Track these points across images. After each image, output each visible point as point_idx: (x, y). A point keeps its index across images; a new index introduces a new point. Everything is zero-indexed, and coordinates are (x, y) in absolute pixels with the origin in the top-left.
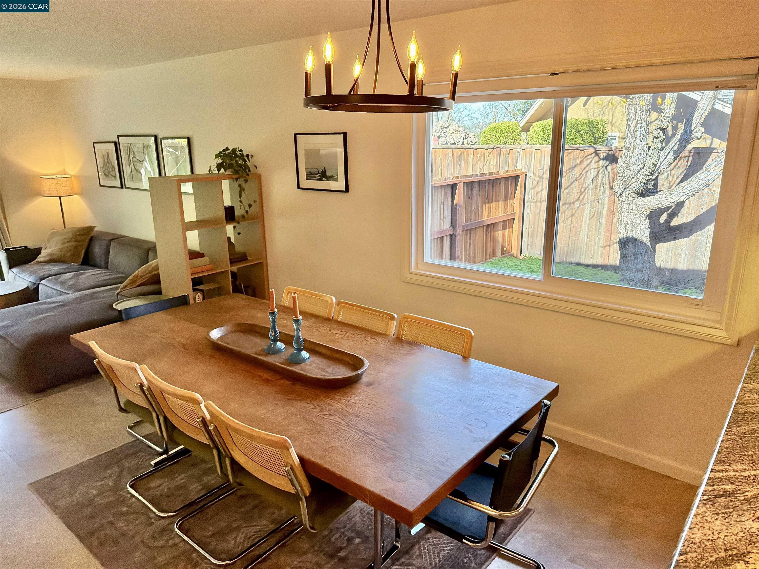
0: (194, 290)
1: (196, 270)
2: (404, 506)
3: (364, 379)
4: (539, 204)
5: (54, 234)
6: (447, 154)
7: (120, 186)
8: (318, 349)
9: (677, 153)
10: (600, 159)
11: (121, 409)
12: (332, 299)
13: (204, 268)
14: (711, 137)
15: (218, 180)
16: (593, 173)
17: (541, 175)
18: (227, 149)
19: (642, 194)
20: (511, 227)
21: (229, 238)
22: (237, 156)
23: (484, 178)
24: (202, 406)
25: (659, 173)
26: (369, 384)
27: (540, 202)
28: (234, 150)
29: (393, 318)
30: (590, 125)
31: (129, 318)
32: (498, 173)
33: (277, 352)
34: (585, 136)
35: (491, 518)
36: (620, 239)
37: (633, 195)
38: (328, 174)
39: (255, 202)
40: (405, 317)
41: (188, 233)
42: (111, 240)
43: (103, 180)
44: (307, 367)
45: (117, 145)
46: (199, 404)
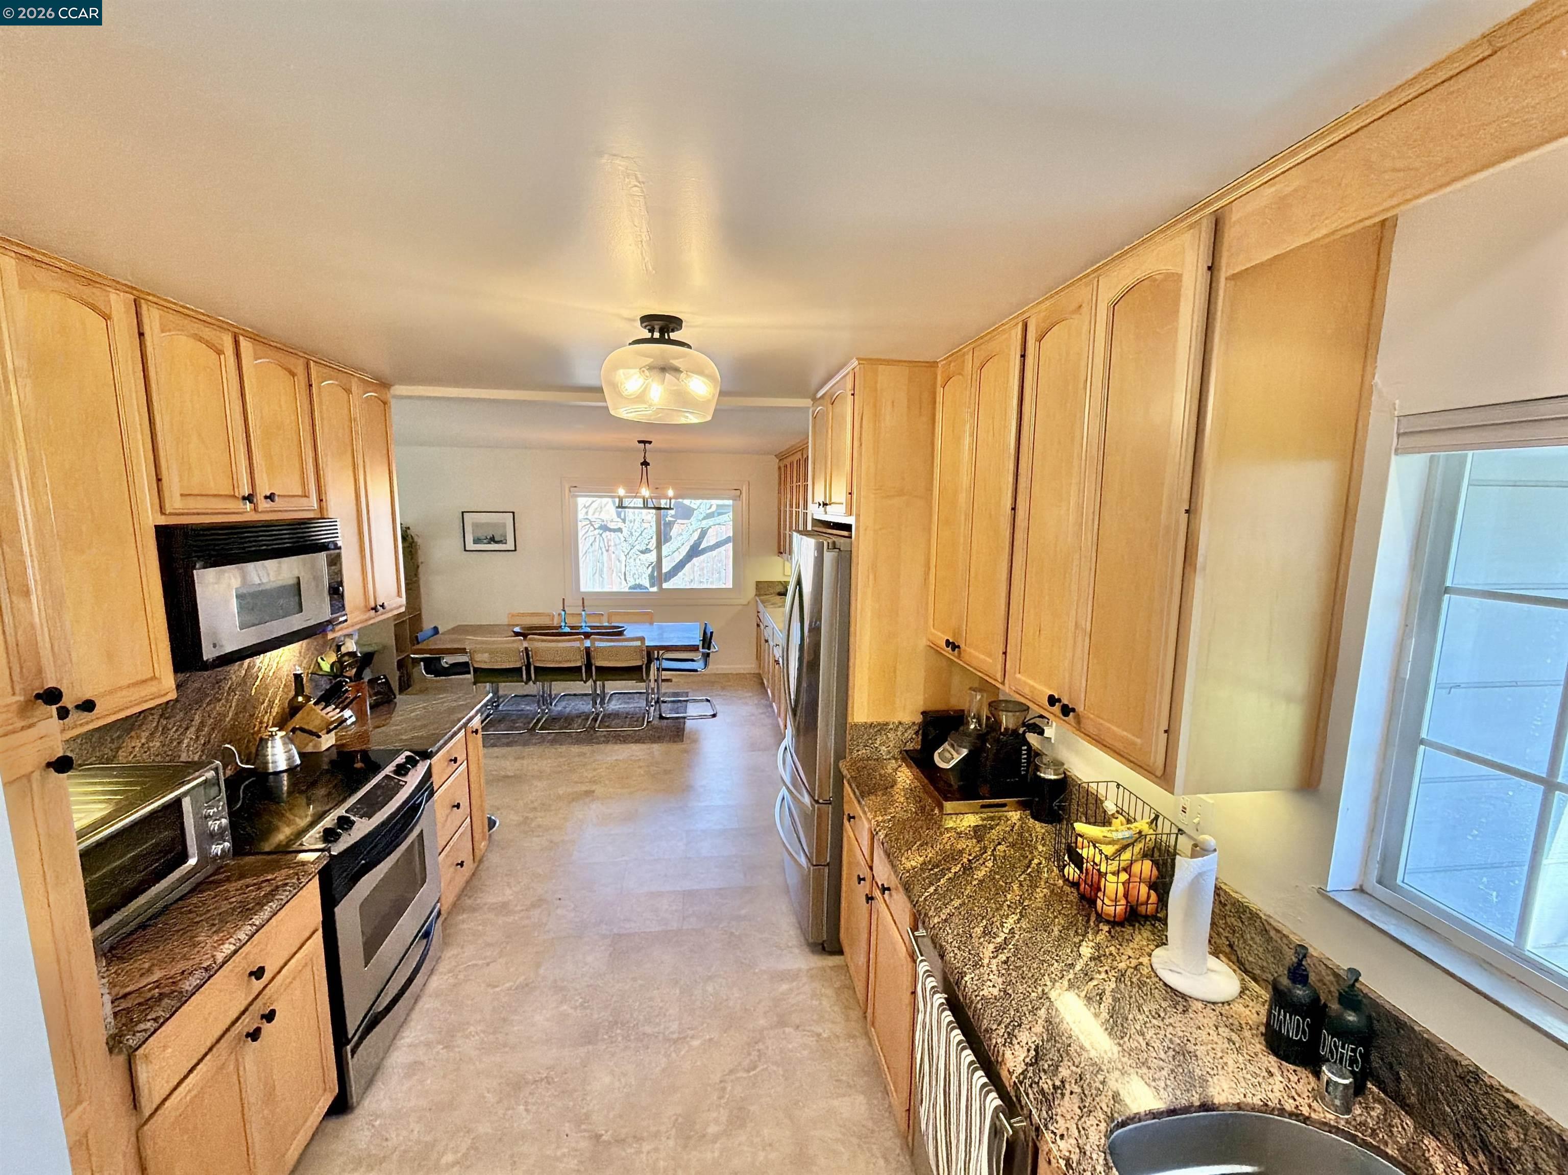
38: (497, 539)
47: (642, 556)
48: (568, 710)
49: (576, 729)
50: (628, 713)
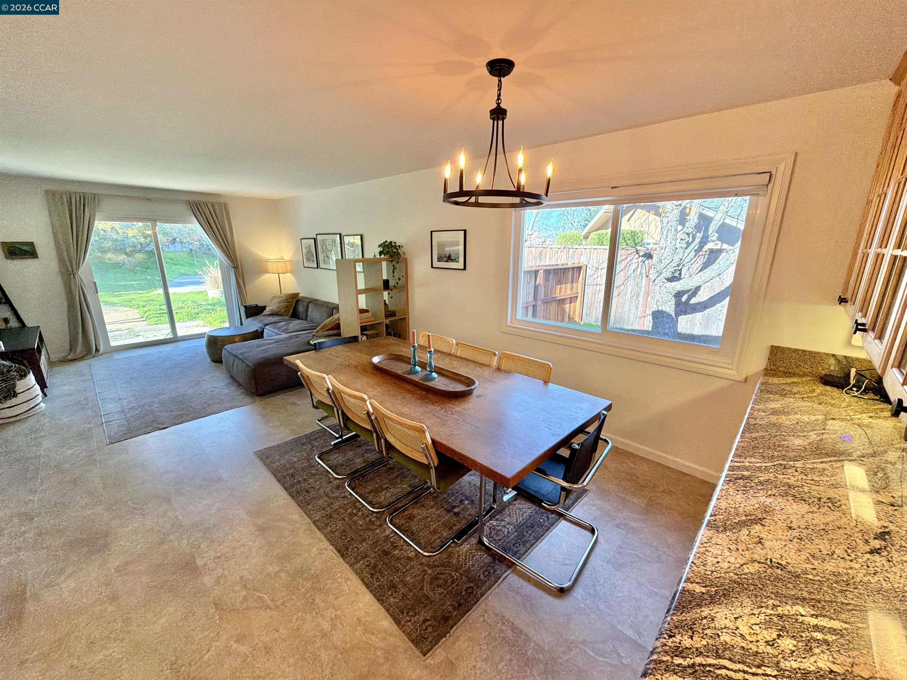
0: (362, 334)
1: (363, 321)
2: (503, 474)
3: (475, 393)
4: (595, 287)
5: (275, 297)
6: (532, 251)
7: (316, 267)
8: (444, 372)
9: (697, 251)
10: (640, 256)
11: (314, 406)
12: (453, 341)
13: (368, 320)
14: (720, 243)
15: (379, 261)
16: (634, 266)
17: (597, 266)
18: (386, 242)
19: (670, 280)
20: (575, 302)
21: (385, 301)
22: (392, 246)
23: (557, 267)
24: (368, 403)
25: (683, 266)
26: (478, 397)
27: (596, 285)
28: (391, 242)
29: (495, 354)
30: (633, 234)
31: (321, 348)
32: (567, 264)
33: (416, 372)
34: (629, 242)
35: (563, 489)
36: (653, 312)
37: (664, 280)
38: (453, 258)
39: (403, 276)
40: (504, 354)
41: (359, 296)
42: (309, 302)
43: (306, 263)
44: (437, 383)
45: (315, 240)
46: (366, 401)
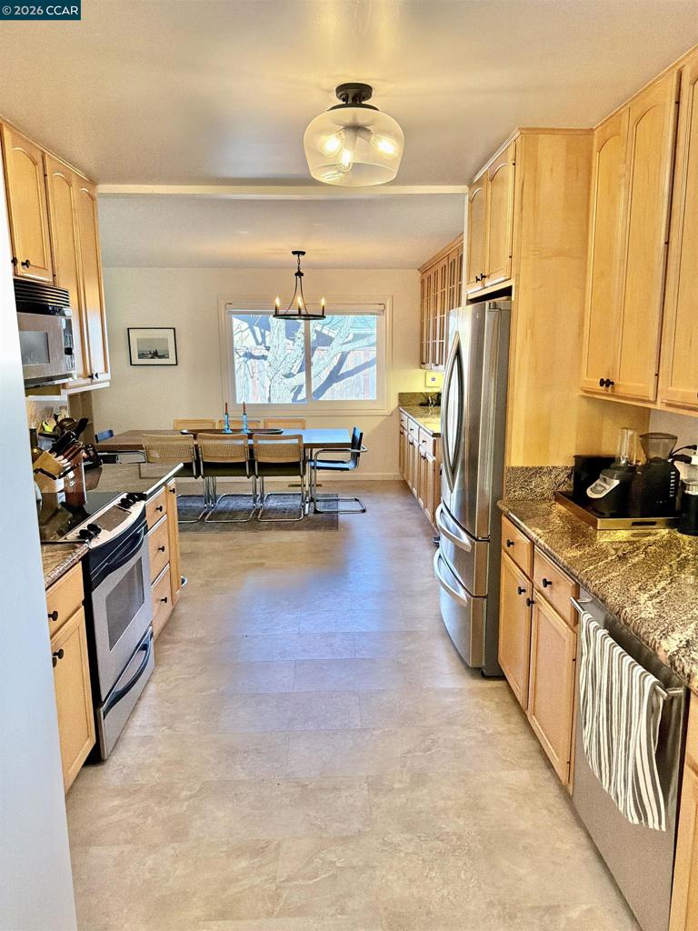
38: (160, 354)
47: (286, 380)
48: (231, 506)
49: (239, 519)
50: (285, 509)
